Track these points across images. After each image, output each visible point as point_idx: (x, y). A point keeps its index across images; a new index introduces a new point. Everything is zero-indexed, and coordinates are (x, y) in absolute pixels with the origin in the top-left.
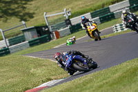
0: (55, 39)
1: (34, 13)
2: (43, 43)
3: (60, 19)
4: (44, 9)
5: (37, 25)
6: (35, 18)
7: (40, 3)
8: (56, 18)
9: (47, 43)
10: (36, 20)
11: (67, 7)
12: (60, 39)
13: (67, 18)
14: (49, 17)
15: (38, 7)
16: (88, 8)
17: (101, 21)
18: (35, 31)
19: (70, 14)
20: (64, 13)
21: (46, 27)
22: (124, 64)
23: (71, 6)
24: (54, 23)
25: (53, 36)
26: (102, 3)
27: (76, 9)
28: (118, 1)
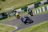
0: (9, 18)
1: (1, 8)
2: (4, 19)
3: (11, 10)
4: (5, 7)
5: (2, 12)
6: (2, 10)
7: (3, 5)
8: (9, 10)
9: (6, 19)
10: (2, 11)
11: (13, 6)
12: (11, 17)
13: (13, 10)
14: (7, 10)
15: (3, 6)
16: (20, 7)
17: (25, 11)
18: (2, 15)
19: (14, 9)
20: (12, 8)
21: (6, 13)
22: (33, 26)
23: (14, 6)
24: (8, 12)
25: (8, 16)
26: (25, 5)
27: (16, 7)
28: (30, 4)
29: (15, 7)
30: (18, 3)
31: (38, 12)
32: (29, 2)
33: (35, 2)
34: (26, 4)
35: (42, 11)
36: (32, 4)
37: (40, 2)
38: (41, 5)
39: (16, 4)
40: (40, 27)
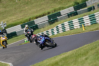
16: (19, 21)
19: (6, 26)
20: (1, 25)
26: (29, 18)
27: (10, 22)
28: (40, 17)
29: (7, 21)
30: (14, 15)
31: (56, 33)
32: (37, 12)
33: (49, 11)
34: (31, 17)
35: (64, 30)
36: (43, 15)
37: (60, 12)
38: (61, 19)
39: (10, 16)
40: (60, 64)
